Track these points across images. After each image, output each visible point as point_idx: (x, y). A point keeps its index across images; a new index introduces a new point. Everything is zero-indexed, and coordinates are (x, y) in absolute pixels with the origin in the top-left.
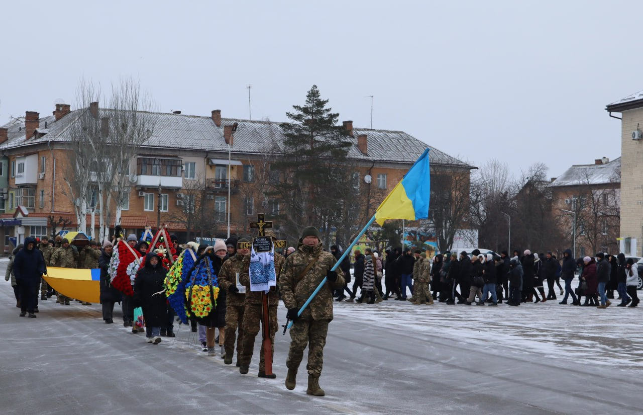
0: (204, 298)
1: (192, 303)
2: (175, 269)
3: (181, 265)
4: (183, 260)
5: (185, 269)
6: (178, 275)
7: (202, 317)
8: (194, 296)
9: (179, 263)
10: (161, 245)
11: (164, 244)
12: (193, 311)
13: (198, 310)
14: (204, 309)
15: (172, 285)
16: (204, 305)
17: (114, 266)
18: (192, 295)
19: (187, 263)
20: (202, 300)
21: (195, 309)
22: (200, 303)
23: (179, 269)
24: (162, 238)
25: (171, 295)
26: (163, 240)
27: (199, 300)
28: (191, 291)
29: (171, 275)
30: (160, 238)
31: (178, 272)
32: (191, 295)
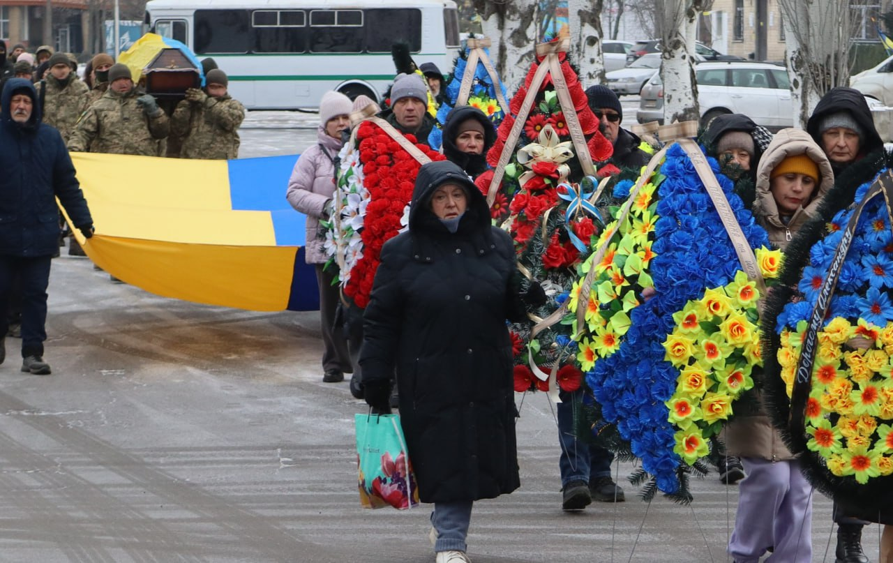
0: (878, 385)
1: (815, 408)
2: (618, 236)
3: (646, 215)
4: (655, 196)
5: (666, 234)
6: (636, 264)
7: (862, 477)
8: (828, 373)
9: (638, 209)
10: (548, 127)
11: (560, 121)
12: (812, 445)
13: (844, 441)
14: (875, 437)
15: (608, 311)
16: (879, 421)
17: (349, 221)
18: (817, 367)
19: (675, 204)
20: (868, 396)
21: (824, 437)
22: (860, 408)
23: (638, 236)
24: (549, 95)
25: (601, 362)
26: (557, 101)
27: (856, 396)
28: (810, 347)
29: (600, 269)
30: (540, 97)
31: (636, 248)
32: (810, 368)
